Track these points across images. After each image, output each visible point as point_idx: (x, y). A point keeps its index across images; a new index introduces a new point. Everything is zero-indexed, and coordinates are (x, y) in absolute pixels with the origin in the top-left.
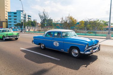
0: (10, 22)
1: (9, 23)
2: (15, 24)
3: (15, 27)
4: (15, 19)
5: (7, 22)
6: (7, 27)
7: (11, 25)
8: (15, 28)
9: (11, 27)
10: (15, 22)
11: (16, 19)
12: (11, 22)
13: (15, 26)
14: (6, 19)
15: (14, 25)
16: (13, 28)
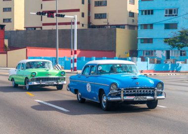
0: (145, 26)
1: (143, 34)
2: (170, 34)
3: (168, 52)
4: (171, 11)
5: (132, 27)
6: (134, 53)
7: (149, 41)
8: (168, 57)
9: (150, 53)
10: (168, 26)
11: (176, 11)
12: (151, 26)
13: (168, 47)
14: (132, 14)
15: (167, 41)
16: (160, 54)
